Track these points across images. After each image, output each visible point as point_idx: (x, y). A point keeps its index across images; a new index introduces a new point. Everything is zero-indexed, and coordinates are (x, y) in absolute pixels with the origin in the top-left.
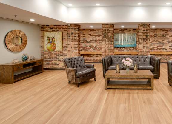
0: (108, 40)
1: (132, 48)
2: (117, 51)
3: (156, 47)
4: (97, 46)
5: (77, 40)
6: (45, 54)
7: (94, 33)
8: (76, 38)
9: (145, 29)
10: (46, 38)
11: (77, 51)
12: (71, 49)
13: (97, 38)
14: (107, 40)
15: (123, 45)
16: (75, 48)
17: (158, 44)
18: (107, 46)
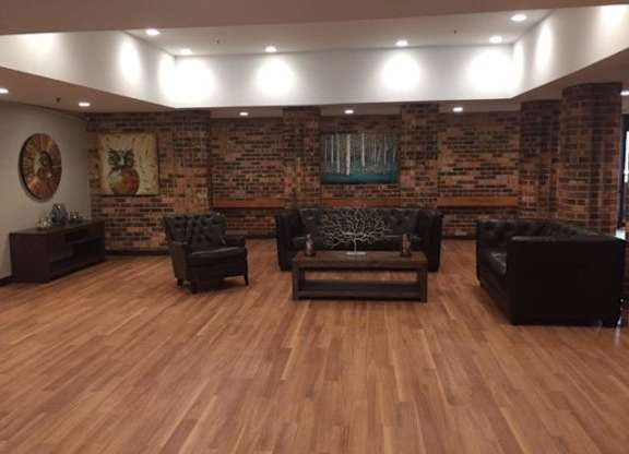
0: (302, 160)
1: (384, 187)
2: (331, 195)
3: (471, 182)
4: (262, 180)
5: (204, 160)
6: (106, 206)
7: (247, 134)
8: (199, 155)
9: (423, 122)
10: (105, 156)
11: (206, 196)
12: (188, 191)
13: (258, 150)
14: (299, 159)
15: (348, 173)
16: (199, 186)
17: (478, 169)
18: (299, 179)
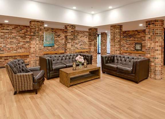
1: (50, 48)
4: (7, 46)
7: (2, 29)
9: (73, 30)
13: (7, 36)
